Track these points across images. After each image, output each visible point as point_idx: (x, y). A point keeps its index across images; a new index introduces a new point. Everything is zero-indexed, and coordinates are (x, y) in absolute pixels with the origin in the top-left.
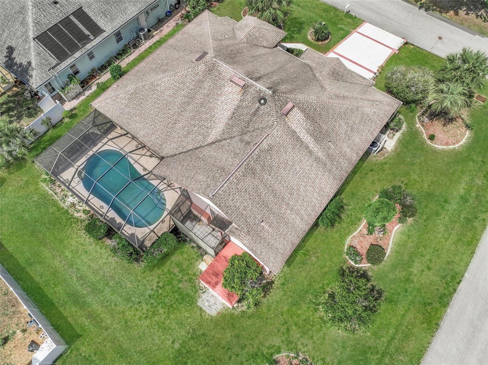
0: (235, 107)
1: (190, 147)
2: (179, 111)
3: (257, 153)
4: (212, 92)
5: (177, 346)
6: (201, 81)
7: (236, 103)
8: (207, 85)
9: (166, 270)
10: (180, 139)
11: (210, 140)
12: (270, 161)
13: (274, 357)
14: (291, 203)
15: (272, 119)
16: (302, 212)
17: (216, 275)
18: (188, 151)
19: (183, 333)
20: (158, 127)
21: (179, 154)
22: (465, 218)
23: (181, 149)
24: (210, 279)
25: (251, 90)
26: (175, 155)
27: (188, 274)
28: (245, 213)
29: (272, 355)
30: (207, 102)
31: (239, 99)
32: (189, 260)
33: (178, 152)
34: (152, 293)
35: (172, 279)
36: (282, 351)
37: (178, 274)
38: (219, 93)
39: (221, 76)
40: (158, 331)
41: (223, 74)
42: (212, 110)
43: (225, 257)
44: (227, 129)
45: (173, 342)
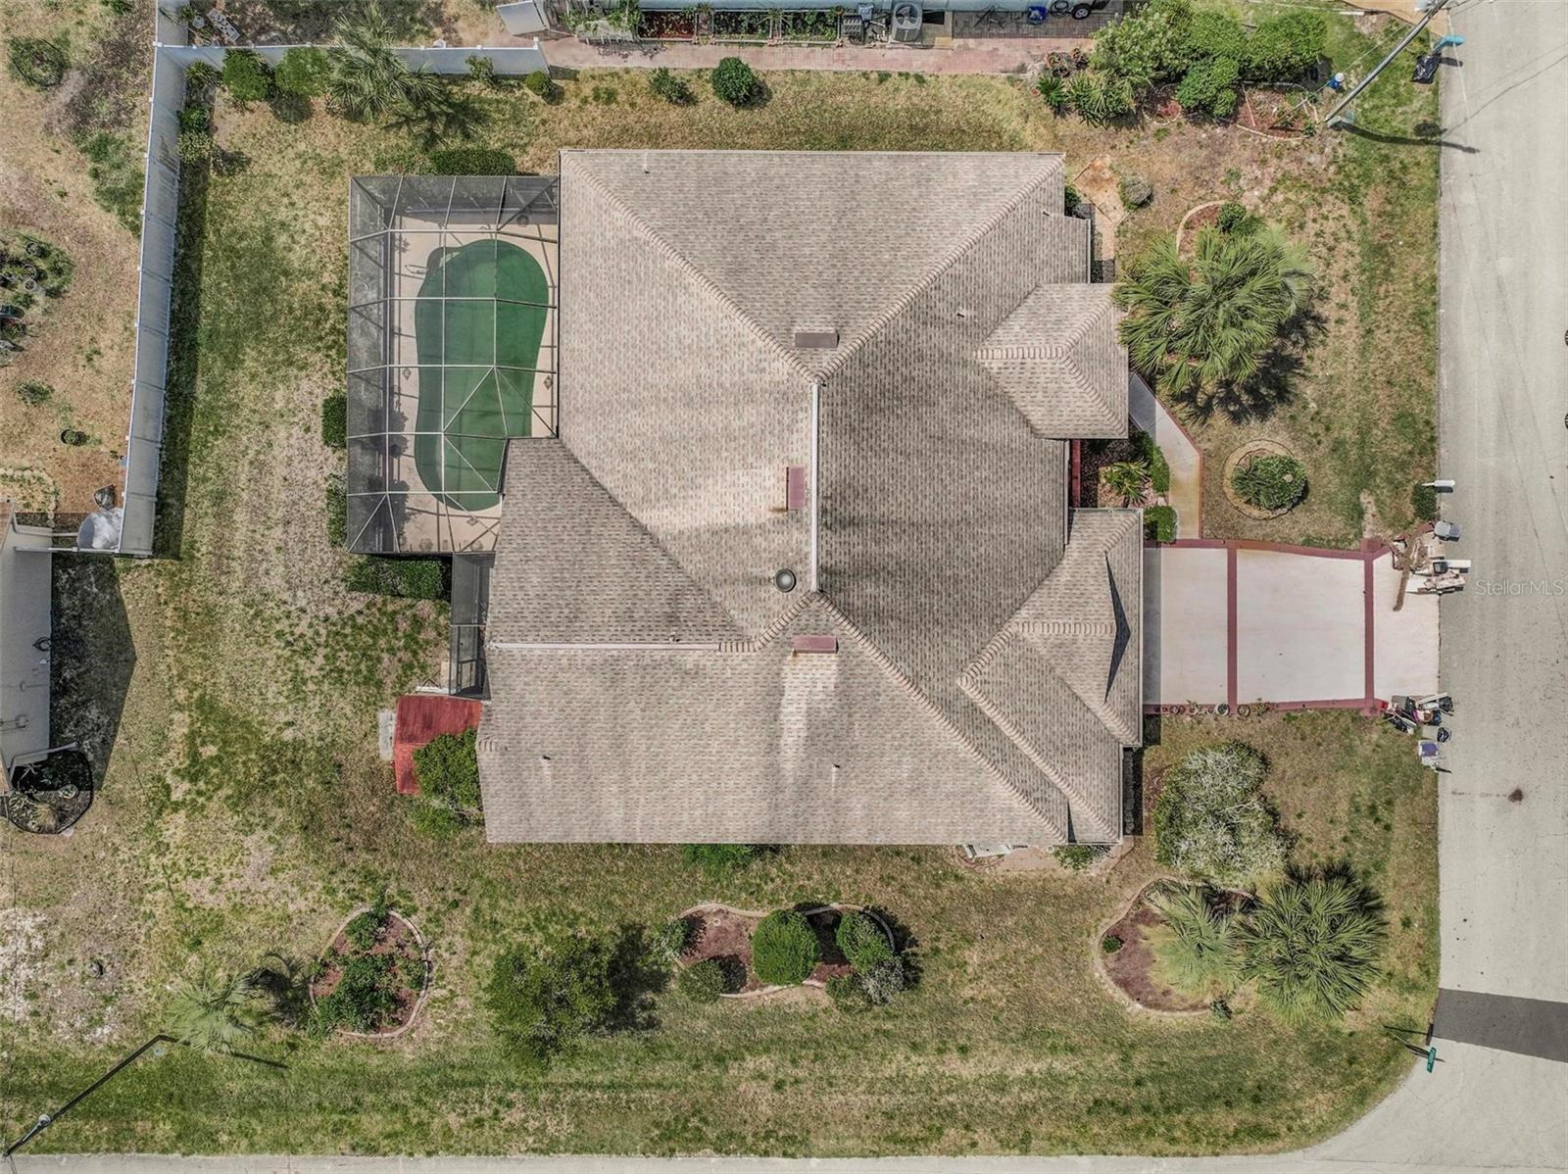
0: (742, 524)
1: (608, 482)
2: (663, 395)
3: (658, 658)
4: (742, 441)
5: (288, 735)
6: (749, 394)
7: (751, 519)
8: (751, 415)
9: (390, 608)
10: (610, 444)
11: (646, 517)
12: (670, 691)
13: (392, 913)
14: (635, 782)
15: (763, 631)
16: (640, 812)
17: (428, 724)
18: (597, 484)
19: (315, 728)
20: (606, 371)
21: (584, 469)
22: (952, 1105)
23: (594, 463)
24: (410, 719)
25: (796, 534)
26: (576, 461)
27: (415, 653)
28: (529, 719)
29: (392, 906)
30: (718, 446)
31: (763, 520)
32: (440, 634)
33: (584, 462)
34: (335, 617)
35: (385, 632)
36: (414, 917)
37: (400, 634)
38: (750, 460)
39: (786, 434)
40: (285, 683)
41: (795, 436)
42: (708, 473)
43: (471, 714)
44: (689, 538)
45: (290, 724)
